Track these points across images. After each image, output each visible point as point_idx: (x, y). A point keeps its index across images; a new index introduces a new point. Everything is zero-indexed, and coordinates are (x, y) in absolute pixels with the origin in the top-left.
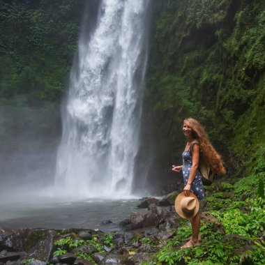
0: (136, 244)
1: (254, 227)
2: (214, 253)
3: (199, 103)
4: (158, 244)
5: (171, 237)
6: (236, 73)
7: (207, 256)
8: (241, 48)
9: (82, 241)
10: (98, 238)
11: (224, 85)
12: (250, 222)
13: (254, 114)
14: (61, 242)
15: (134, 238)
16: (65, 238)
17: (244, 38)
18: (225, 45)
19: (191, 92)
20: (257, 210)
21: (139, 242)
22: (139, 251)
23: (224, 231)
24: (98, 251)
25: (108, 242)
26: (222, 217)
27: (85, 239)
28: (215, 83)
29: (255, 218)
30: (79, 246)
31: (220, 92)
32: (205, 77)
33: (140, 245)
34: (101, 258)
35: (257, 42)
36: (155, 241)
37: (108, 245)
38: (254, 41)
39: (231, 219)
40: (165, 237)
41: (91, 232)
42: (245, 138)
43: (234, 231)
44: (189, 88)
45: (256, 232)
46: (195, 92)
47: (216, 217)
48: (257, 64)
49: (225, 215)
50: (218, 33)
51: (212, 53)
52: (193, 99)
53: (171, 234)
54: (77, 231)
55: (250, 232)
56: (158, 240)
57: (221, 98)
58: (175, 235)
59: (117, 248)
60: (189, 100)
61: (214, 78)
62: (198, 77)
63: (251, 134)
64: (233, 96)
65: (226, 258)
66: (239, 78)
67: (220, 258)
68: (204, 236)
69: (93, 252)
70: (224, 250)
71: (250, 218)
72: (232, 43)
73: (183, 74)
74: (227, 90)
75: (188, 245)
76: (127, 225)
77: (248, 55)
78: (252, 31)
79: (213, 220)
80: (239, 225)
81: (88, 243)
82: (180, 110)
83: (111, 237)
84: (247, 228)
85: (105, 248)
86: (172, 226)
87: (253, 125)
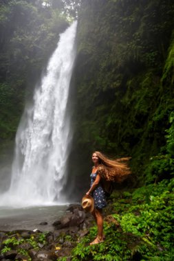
0: (61, 240)
1: (143, 226)
2: (113, 248)
3: (106, 138)
4: (77, 240)
5: (86, 235)
6: (129, 118)
7: (108, 250)
8: (132, 102)
9: (22, 240)
10: (35, 237)
11: (122, 126)
12: (140, 222)
13: (143, 144)
14: (7, 241)
15: (61, 236)
16: (11, 238)
17: (133, 97)
18: (121, 101)
19: (101, 131)
20: (145, 213)
21: (64, 239)
22: (63, 247)
23: (122, 230)
24: (33, 248)
25: (41, 240)
26: (121, 219)
27: (25, 238)
28: (116, 125)
29: (143, 219)
30: (20, 244)
31: (119, 131)
32: (110, 121)
33: (64, 242)
34: (35, 253)
35: (142, 99)
36: (75, 238)
37: (42, 242)
38: (139, 99)
39: (127, 221)
40: (82, 235)
41: (31, 232)
42: (138, 161)
43: (129, 230)
44: (100, 129)
45: (144, 230)
46: (104, 131)
47: (116, 219)
48: (143, 112)
49: (123, 218)
50: (117, 94)
51: (114, 106)
52: (103, 136)
53: (86, 232)
54: (20, 232)
55: (140, 230)
56: (77, 237)
57: (120, 134)
58: (89, 233)
59: (48, 245)
60: (100, 136)
61: (116, 121)
62: (105, 121)
63: (142, 158)
64: (128, 133)
65: (121, 252)
66: (132, 121)
67: (118, 252)
68: (108, 234)
69: (30, 249)
70: (121, 245)
71: (140, 219)
72: (126, 100)
73: (96, 120)
74: (124, 130)
75: (96, 242)
76: (58, 225)
77: (137, 107)
78: (138, 92)
79: (114, 222)
80: (133, 225)
81: (27, 242)
82: (94, 143)
83: (44, 236)
84: (138, 228)
85: (39, 244)
86: (87, 226)
87: (143, 152)
